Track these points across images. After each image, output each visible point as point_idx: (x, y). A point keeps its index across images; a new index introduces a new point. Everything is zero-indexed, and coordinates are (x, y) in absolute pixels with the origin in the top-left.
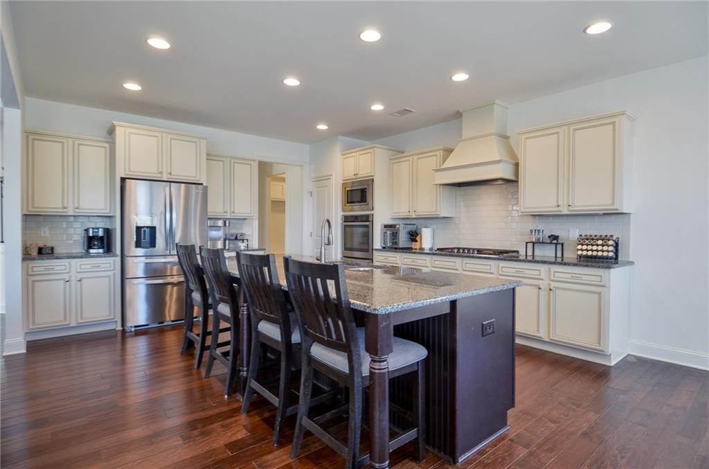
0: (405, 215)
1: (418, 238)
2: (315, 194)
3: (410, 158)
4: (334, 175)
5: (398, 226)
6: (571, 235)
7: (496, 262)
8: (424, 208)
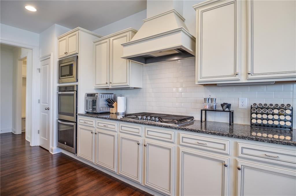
0: (105, 86)
1: (114, 105)
2: (42, 71)
3: (107, 40)
4: (52, 55)
5: (97, 95)
6: (240, 104)
7: (177, 132)
8: (118, 81)
